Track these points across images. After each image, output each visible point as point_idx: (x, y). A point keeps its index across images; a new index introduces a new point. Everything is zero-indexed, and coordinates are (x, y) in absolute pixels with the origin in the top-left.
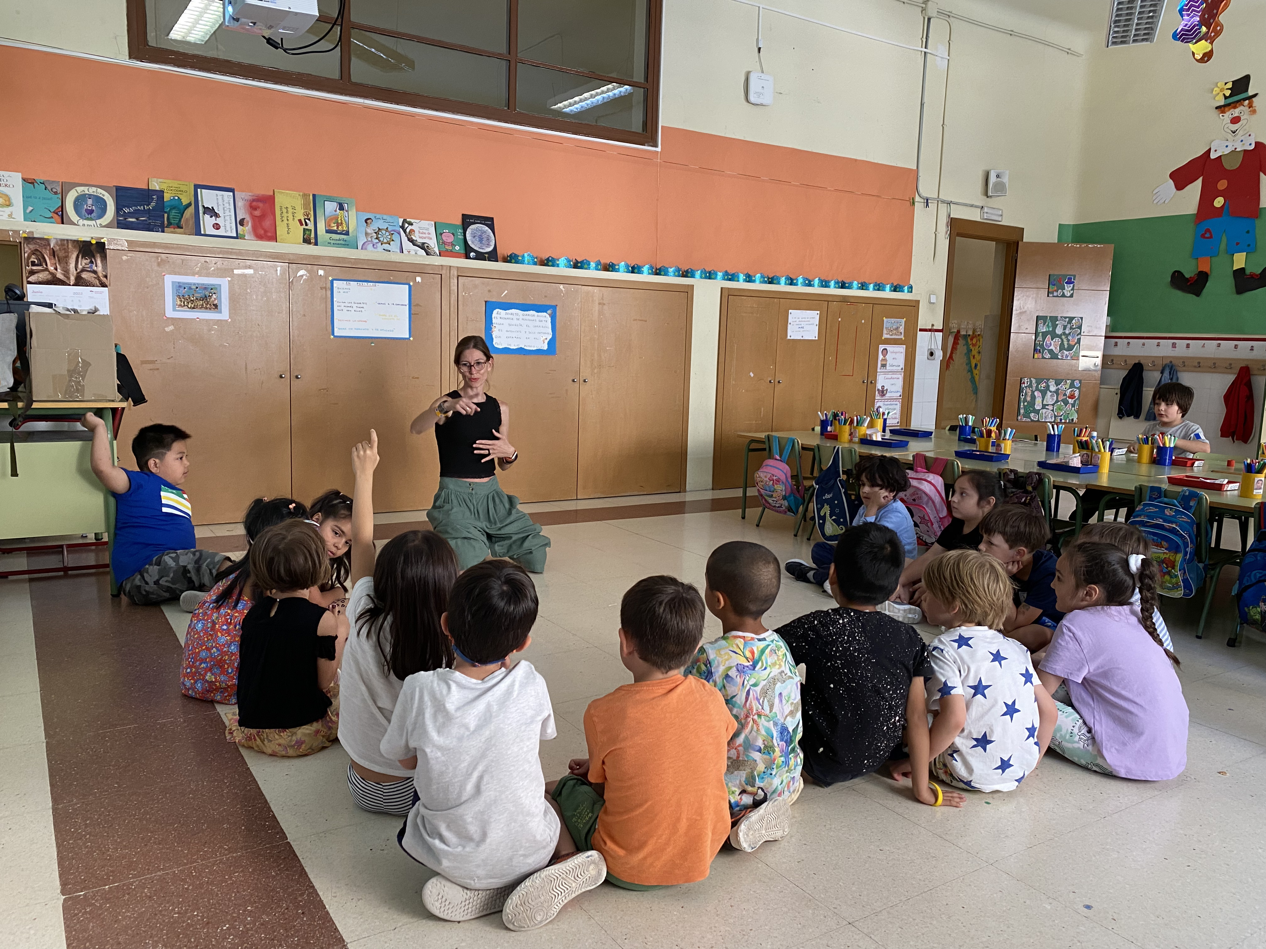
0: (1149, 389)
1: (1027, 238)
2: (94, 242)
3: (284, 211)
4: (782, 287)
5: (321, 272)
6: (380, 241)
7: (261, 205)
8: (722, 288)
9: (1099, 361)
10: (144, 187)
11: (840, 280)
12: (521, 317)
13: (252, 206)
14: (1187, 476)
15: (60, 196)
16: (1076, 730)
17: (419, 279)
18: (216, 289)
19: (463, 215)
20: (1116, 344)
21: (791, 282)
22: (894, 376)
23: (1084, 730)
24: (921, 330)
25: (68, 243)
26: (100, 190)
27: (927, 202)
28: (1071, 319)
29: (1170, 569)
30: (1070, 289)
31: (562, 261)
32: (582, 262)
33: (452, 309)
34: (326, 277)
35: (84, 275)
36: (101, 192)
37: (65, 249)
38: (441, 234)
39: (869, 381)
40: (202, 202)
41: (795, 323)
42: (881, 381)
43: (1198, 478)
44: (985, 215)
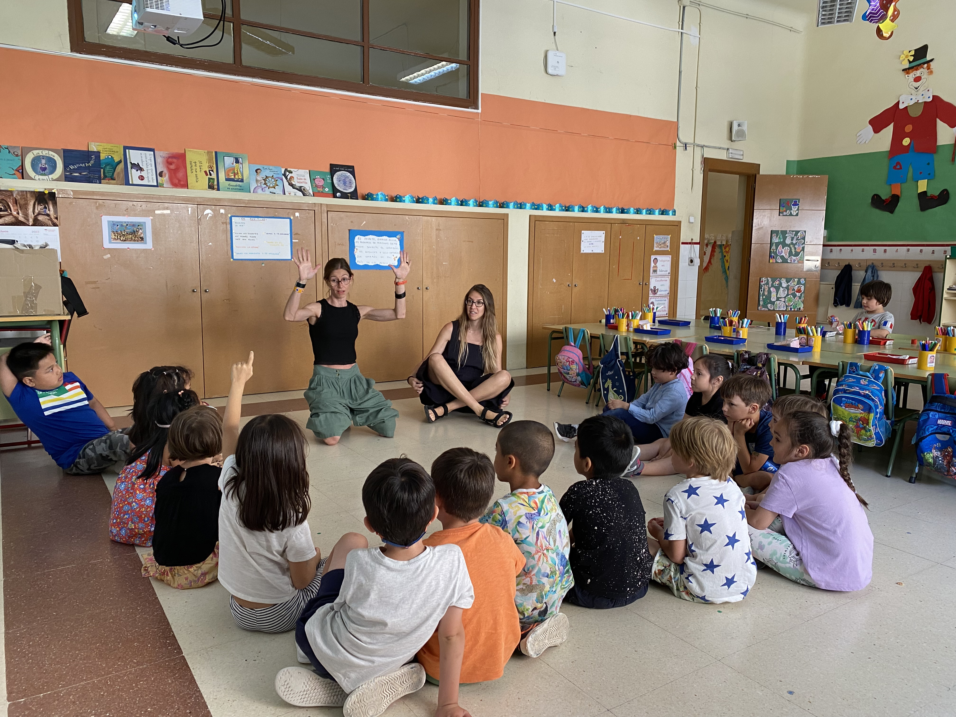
0: (856, 284)
1: (763, 171)
2: (47, 192)
3: (193, 164)
4: (576, 213)
5: (222, 211)
6: (267, 186)
7: (175, 160)
8: (530, 216)
9: (819, 264)
10: (86, 149)
11: (620, 207)
12: (376, 241)
13: (168, 161)
14: (879, 354)
15: (20, 158)
16: (788, 554)
17: (297, 214)
18: (142, 225)
19: (331, 164)
20: (831, 251)
21: (583, 209)
22: (663, 279)
23: (794, 553)
24: (683, 243)
25: (27, 194)
26: (51, 153)
27: (686, 146)
28: (797, 232)
29: (865, 425)
30: (796, 209)
31: (407, 198)
32: (422, 198)
33: (323, 237)
34: (226, 215)
35: (40, 218)
36: (52, 154)
37: (24, 198)
38: (314, 179)
39: (644, 283)
40: (130, 160)
41: (586, 241)
42: (653, 283)
43: (887, 355)
44: (730, 155)
